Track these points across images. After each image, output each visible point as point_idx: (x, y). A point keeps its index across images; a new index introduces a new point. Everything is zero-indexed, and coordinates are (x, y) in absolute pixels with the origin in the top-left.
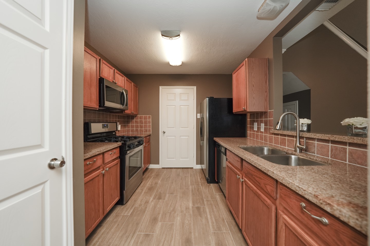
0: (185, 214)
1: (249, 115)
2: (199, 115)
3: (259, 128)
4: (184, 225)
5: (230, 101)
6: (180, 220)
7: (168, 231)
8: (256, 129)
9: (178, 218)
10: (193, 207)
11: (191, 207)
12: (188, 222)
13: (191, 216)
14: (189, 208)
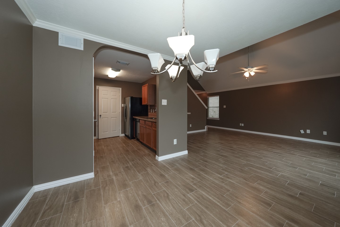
1: (149, 106)
2: (123, 105)
3: (152, 111)
5: (141, 99)
8: (151, 112)
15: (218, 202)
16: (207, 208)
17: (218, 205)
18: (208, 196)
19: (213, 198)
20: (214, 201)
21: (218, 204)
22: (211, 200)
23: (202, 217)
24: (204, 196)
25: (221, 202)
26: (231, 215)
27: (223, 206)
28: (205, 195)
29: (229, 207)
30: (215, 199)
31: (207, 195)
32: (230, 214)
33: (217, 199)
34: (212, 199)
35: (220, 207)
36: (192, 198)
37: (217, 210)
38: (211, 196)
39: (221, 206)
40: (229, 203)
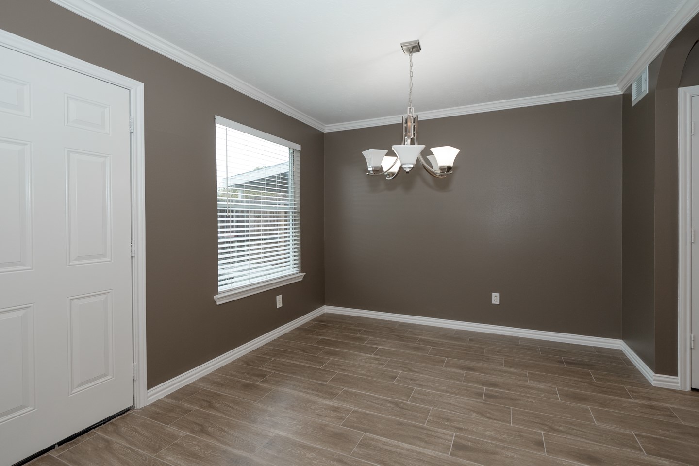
15: (385, 442)
16: (401, 424)
17: (383, 435)
18: (414, 448)
19: (402, 448)
20: (395, 442)
21: (384, 439)
22: (402, 442)
23: (397, 409)
24: (422, 444)
25: (380, 445)
26: (354, 428)
27: (373, 439)
28: (422, 447)
29: (360, 442)
30: (396, 446)
31: (419, 451)
32: (357, 428)
33: (392, 449)
34: (401, 444)
35: (377, 435)
36: (440, 430)
37: (380, 426)
38: (408, 450)
39: (376, 437)
40: (363, 450)
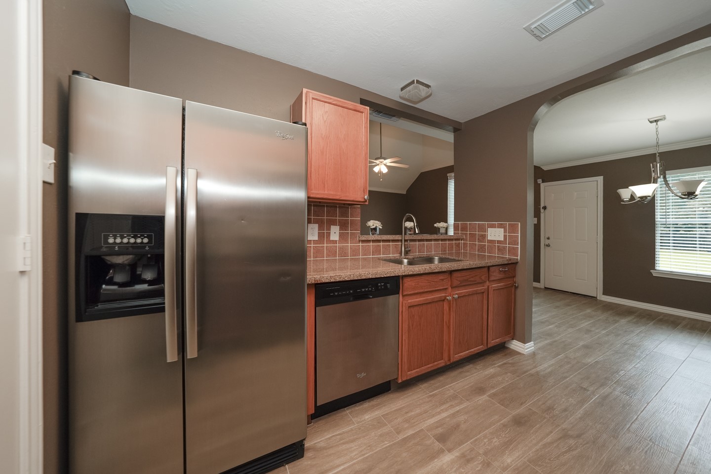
0: (485, 454)
4: (508, 441)
6: (508, 455)
7: (549, 460)
9: (509, 461)
10: (450, 451)
11: (456, 453)
12: (494, 438)
13: (476, 440)
14: (463, 456)
